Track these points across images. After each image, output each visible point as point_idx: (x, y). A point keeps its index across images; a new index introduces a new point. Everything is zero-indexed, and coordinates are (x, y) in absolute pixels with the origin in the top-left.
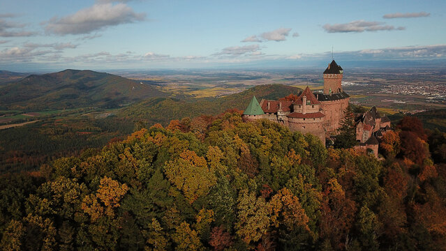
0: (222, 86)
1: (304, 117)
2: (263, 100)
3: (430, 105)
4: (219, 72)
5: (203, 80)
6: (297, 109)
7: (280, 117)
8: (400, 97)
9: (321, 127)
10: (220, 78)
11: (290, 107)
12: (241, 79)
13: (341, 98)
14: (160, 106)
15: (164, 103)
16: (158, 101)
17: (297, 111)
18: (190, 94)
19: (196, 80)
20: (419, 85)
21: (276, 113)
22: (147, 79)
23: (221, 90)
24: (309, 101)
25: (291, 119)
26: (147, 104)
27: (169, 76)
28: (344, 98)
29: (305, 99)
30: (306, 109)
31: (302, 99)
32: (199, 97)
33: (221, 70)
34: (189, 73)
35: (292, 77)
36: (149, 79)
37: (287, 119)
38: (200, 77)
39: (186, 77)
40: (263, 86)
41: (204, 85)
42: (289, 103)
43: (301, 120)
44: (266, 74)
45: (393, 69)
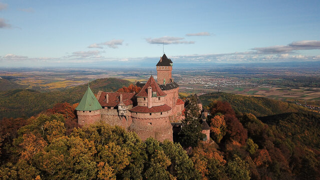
0: (71, 80)
1: (151, 111)
2: (100, 92)
3: (207, 90)
4: (68, 69)
5: (56, 75)
6: (141, 102)
7: (122, 112)
8: (190, 85)
9: (168, 121)
10: (70, 74)
11: (132, 99)
12: (85, 74)
13: (173, 88)
14: (17, 96)
15: (22, 93)
16: (15, 92)
17: (142, 105)
18: (45, 86)
19: (50, 75)
20: (200, 78)
21: (116, 108)
22: (7, 75)
23: (70, 82)
24: (155, 93)
25: (134, 115)
26: (5, 94)
27: (27, 72)
28: (176, 87)
29: (150, 91)
30: (152, 101)
31: (147, 91)
32: (52, 88)
33: (70, 68)
34: (44, 70)
35: (122, 73)
36: (9, 75)
37: (129, 114)
38: (54, 73)
39: (42, 73)
40: (102, 79)
41: (56, 79)
42: (131, 95)
43: (147, 115)
44: (104, 71)
45: (184, 68)
